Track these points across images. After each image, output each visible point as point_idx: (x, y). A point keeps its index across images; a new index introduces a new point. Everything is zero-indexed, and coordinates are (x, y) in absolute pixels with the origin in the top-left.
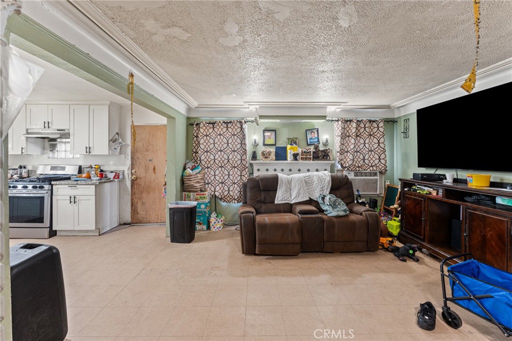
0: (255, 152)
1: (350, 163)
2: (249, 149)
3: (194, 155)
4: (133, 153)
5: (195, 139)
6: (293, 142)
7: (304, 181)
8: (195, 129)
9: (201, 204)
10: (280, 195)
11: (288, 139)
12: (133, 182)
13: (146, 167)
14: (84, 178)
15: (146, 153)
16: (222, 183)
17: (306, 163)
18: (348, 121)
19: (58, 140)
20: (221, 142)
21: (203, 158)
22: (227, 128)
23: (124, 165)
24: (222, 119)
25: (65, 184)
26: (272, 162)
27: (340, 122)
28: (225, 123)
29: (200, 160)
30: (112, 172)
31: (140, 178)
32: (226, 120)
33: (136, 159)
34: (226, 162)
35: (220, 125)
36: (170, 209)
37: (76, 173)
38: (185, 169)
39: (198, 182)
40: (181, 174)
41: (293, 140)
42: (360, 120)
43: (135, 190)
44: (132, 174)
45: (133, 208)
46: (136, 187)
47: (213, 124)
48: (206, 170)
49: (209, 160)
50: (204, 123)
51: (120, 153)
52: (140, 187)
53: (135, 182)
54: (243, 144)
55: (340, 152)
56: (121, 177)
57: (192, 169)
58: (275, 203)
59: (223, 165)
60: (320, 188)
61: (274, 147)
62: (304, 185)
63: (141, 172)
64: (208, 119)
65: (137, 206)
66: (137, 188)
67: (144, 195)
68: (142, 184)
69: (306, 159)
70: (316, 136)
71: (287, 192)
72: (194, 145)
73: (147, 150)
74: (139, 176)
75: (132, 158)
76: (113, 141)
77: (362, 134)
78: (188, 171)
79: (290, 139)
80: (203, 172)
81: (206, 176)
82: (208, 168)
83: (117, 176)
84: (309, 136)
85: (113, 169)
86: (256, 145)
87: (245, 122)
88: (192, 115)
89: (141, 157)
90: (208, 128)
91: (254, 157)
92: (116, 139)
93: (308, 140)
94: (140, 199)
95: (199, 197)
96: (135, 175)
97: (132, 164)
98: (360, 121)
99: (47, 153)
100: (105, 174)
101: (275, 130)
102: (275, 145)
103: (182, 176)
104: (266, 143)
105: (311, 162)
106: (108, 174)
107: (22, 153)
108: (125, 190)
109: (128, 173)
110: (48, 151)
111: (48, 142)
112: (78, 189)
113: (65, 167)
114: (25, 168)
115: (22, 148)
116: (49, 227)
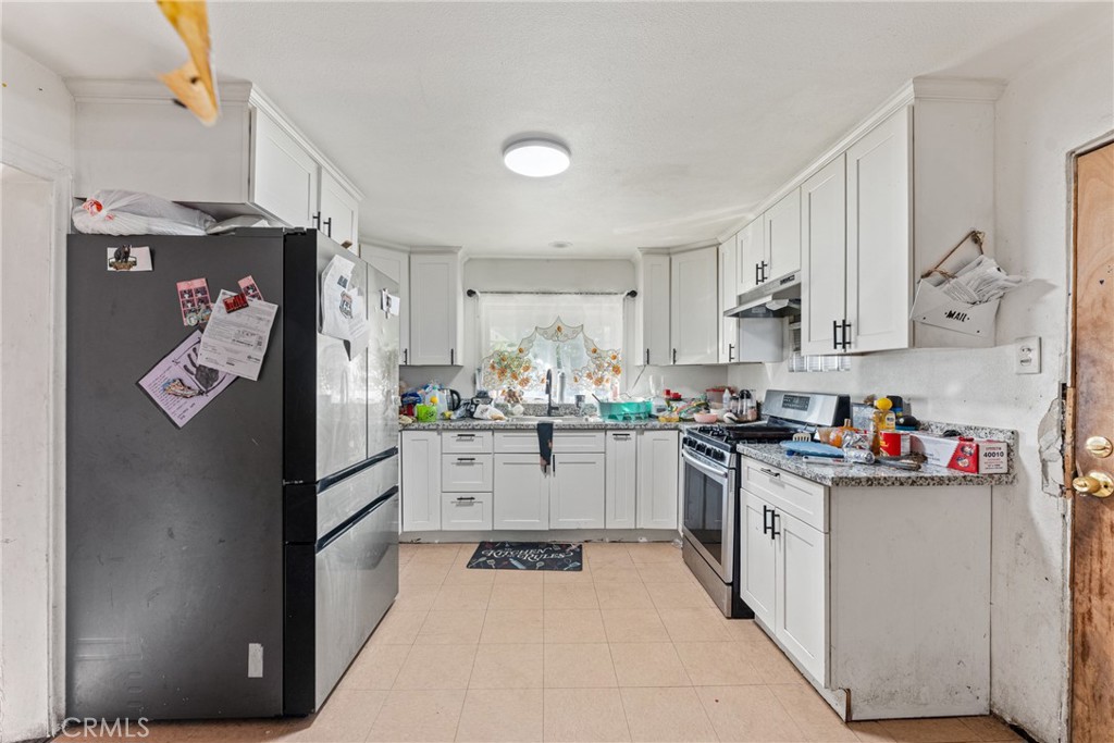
23: (1019, 402)
25: (757, 459)
30: (951, 434)
46: (1110, 547)
53: (1108, 515)
83: (969, 460)
85: (958, 420)
96: (1103, 469)
99: (787, 357)
100: (914, 441)
106: (927, 440)
107: (731, 358)
108: (1022, 541)
109: (1040, 452)
110: (789, 352)
111: (790, 323)
112: (783, 486)
113: (808, 398)
114: (749, 396)
115: (731, 347)
116: (731, 584)
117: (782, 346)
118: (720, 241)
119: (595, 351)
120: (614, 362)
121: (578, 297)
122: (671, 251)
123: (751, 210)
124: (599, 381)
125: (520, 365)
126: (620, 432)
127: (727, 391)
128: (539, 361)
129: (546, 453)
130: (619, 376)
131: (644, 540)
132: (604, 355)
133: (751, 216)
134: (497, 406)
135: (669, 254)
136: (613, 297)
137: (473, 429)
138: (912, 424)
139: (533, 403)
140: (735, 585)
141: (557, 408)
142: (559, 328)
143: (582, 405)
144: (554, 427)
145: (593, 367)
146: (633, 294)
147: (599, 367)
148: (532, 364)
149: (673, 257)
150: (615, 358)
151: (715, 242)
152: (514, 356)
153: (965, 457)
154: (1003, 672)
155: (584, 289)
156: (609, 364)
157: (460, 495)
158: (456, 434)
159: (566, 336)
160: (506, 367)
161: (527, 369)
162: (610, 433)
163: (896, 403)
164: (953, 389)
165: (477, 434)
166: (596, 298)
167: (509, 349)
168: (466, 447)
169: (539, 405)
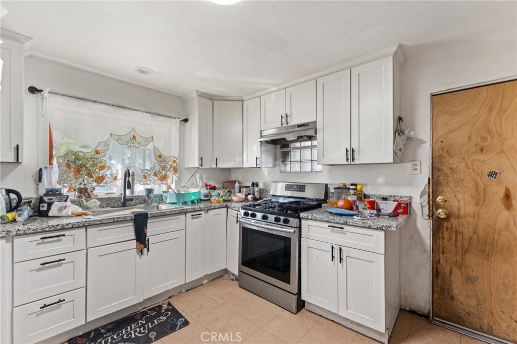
12: (437, 223)
13: (477, 190)
14: (342, 208)
15: (479, 157)
19: (292, 145)
23: (411, 184)
25: (323, 221)
31: (458, 217)
33: (449, 172)
44: (436, 206)
45: (439, 282)
46: (446, 235)
51: (403, 160)
52: (460, 238)
53: (445, 224)
63: (460, 203)
65: (451, 281)
66: (450, 239)
67: (472, 260)
68: (468, 232)
73: (482, 150)
74: (455, 210)
75: (434, 168)
89: (462, 166)
94: (460, 265)
96: (443, 208)
99: (279, 165)
106: (381, 203)
107: (257, 165)
108: (413, 238)
109: (421, 204)
110: (280, 162)
111: (281, 148)
112: (345, 234)
113: (305, 186)
114: (257, 186)
115: (257, 159)
116: (297, 294)
117: (275, 159)
118: (244, 99)
119: (160, 157)
120: (174, 165)
121: (148, 115)
122: (213, 98)
123: (276, 85)
124: (164, 178)
125: (94, 165)
126: (196, 214)
127: (237, 182)
128: (113, 162)
129: (141, 238)
130: (177, 175)
131: (206, 281)
132: (167, 159)
133: (274, 89)
134: (73, 202)
135: (212, 100)
136: (173, 120)
137: (63, 229)
139: (106, 197)
140: (299, 293)
141: (131, 200)
142: (134, 137)
143: (152, 195)
144: (149, 216)
145: (158, 168)
146: (186, 120)
147: (164, 168)
148: (107, 164)
149: (215, 102)
150: (175, 162)
151: (242, 99)
152: (89, 156)
153: (401, 208)
154: (405, 291)
155: (152, 111)
156: (171, 166)
157: (42, 303)
158: (38, 237)
159: (140, 143)
160: (81, 166)
161: (102, 168)
162: (189, 215)
164: (381, 180)
165: (66, 233)
166: (161, 118)
167: (85, 150)
168: (52, 249)
169: (113, 198)
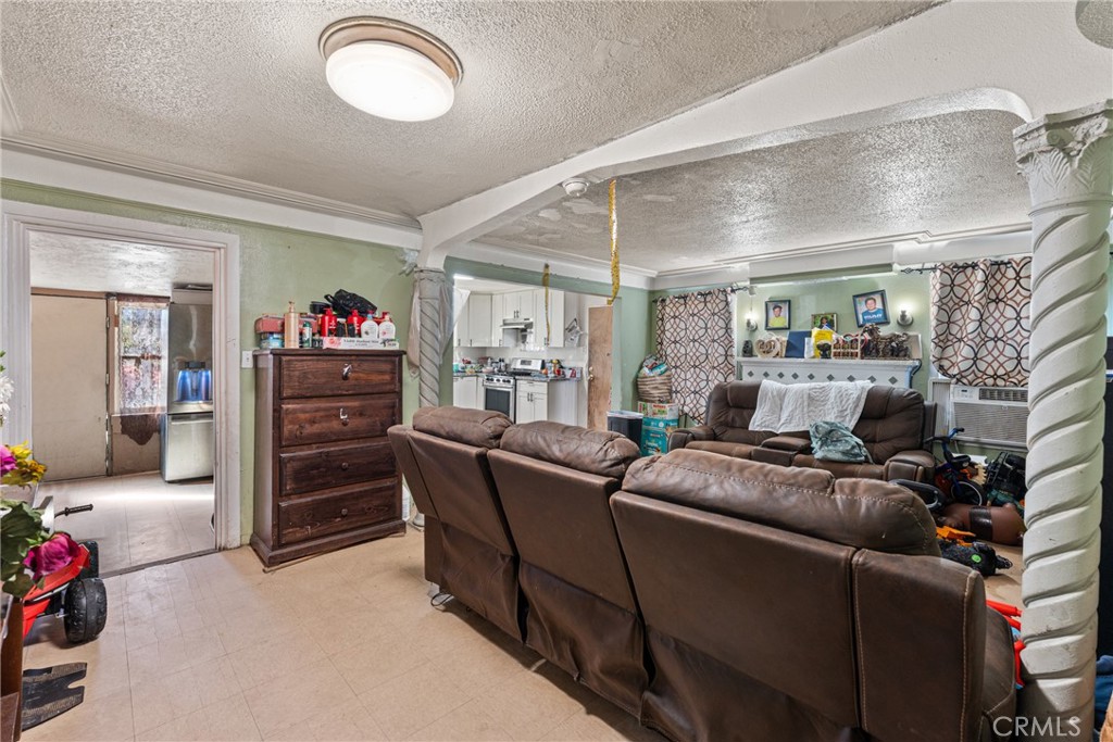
0: (747, 342)
1: (964, 366)
2: (738, 337)
3: (659, 347)
4: (590, 344)
5: (660, 323)
6: (827, 321)
7: (805, 397)
8: (660, 308)
9: (660, 421)
10: (759, 417)
11: (815, 317)
12: (591, 382)
13: (603, 364)
15: (604, 345)
16: (695, 392)
17: (842, 364)
18: (965, 267)
19: (527, 331)
20: (695, 327)
21: (669, 351)
22: (705, 302)
23: (582, 360)
24: (696, 290)
25: (528, 380)
26: (778, 360)
27: (938, 272)
28: (702, 295)
29: (666, 356)
30: (570, 368)
31: (597, 379)
32: (702, 289)
33: (594, 353)
34: (702, 358)
35: (693, 298)
36: (609, 418)
37: (539, 369)
38: (641, 367)
39: (656, 388)
40: (634, 374)
41: (826, 318)
42: (1006, 261)
43: (592, 394)
44: (590, 373)
45: (590, 417)
47: (685, 297)
48: (673, 370)
49: (679, 355)
50: (671, 297)
51: (579, 345)
52: (597, 390)
53: (593, 383)
54: (728, 329)
55: (936, 341)
56: (578, 375)
57: (652, 369)
58: (750, 429)
59: (697, 363)
60: (835, 410)
61: (788, 333)
62: (806, 403)
63: (599, 372)
64: (677, 292)
65: (594, 416)
66: (594, 391)
68: (600, 387)
69: (845, 355)
70: (879, 305)
71: (773, 414)
72: (659, 332)
73: (605, 341)
74: (596, 376)
75: (590, 351)
76: (569, 330)
77: (1009, 296)
78: (646, 370)
79: (819, 315)
80: (669, 373)
81: (673, 380)
82: (676, 367)
83: (575, 374)
84: (862, 308)
85: (572, 365)
86: (752, 329)
87: (733, 291)
88: (659, 287)
89: (599, 350)
90: (677, 305)
91: (748, 350)
92: (574, 327)
93: (860, 317)
94: (597, 406)
95: (657, 409)
96: (592, 374)
97: (590, 360)
98: (1006, 264)
99: (520, 345)
100: (563, 371)
101: (789, 301)
102: (789, 328)
103: (637, 377)
104: (770, 325)
105: (858, 360)
109: (585, 371)
110: (520, 343)
112: (534, 386)
113: (529, 361)
114: (503, 361)
117: (517, 340)
127: (489, 358)
138: (562, 367)
153: (573, 374)
163: (559, 362)
164: (571, 357)
